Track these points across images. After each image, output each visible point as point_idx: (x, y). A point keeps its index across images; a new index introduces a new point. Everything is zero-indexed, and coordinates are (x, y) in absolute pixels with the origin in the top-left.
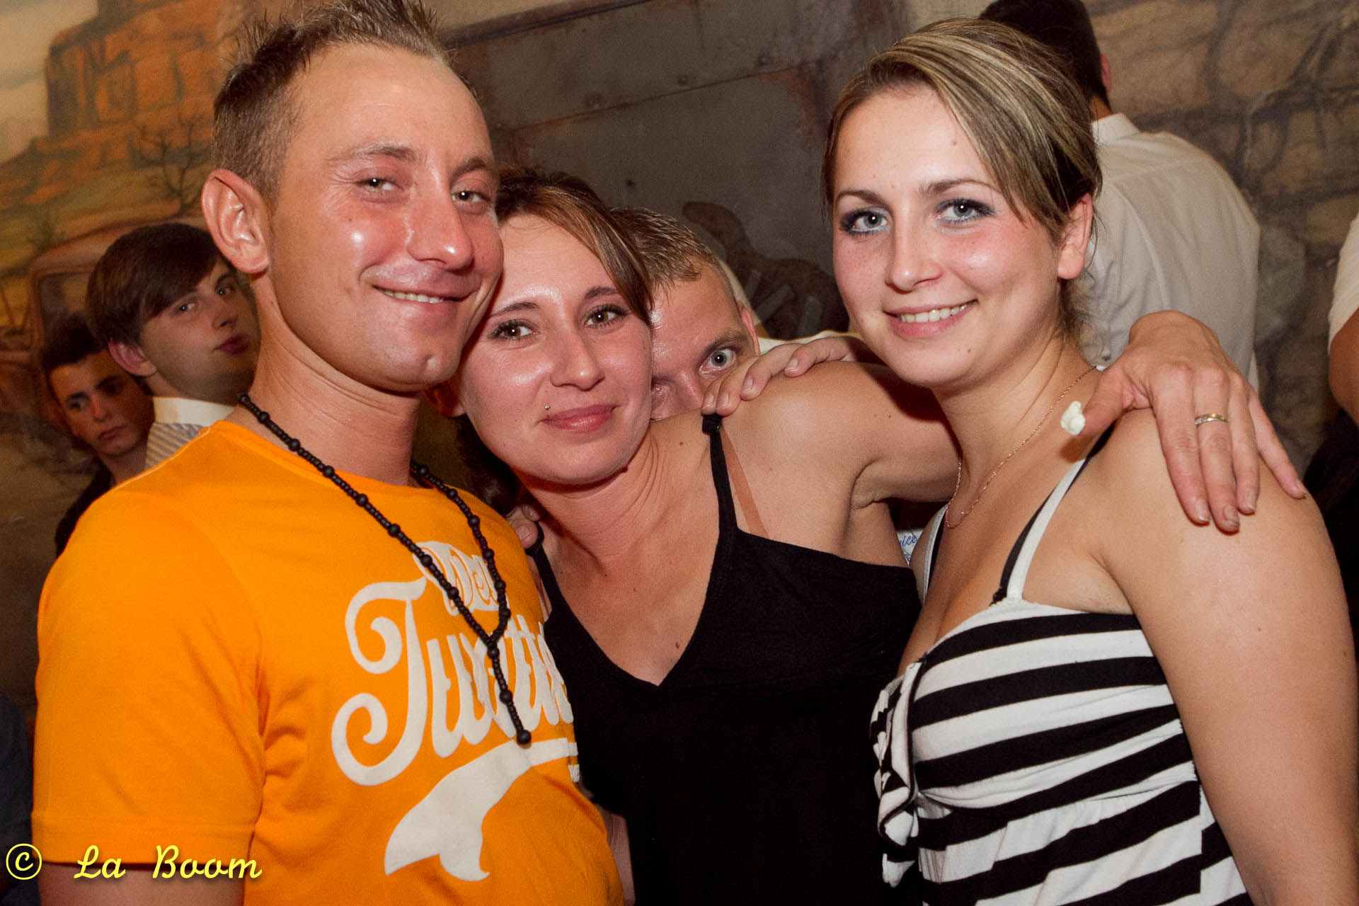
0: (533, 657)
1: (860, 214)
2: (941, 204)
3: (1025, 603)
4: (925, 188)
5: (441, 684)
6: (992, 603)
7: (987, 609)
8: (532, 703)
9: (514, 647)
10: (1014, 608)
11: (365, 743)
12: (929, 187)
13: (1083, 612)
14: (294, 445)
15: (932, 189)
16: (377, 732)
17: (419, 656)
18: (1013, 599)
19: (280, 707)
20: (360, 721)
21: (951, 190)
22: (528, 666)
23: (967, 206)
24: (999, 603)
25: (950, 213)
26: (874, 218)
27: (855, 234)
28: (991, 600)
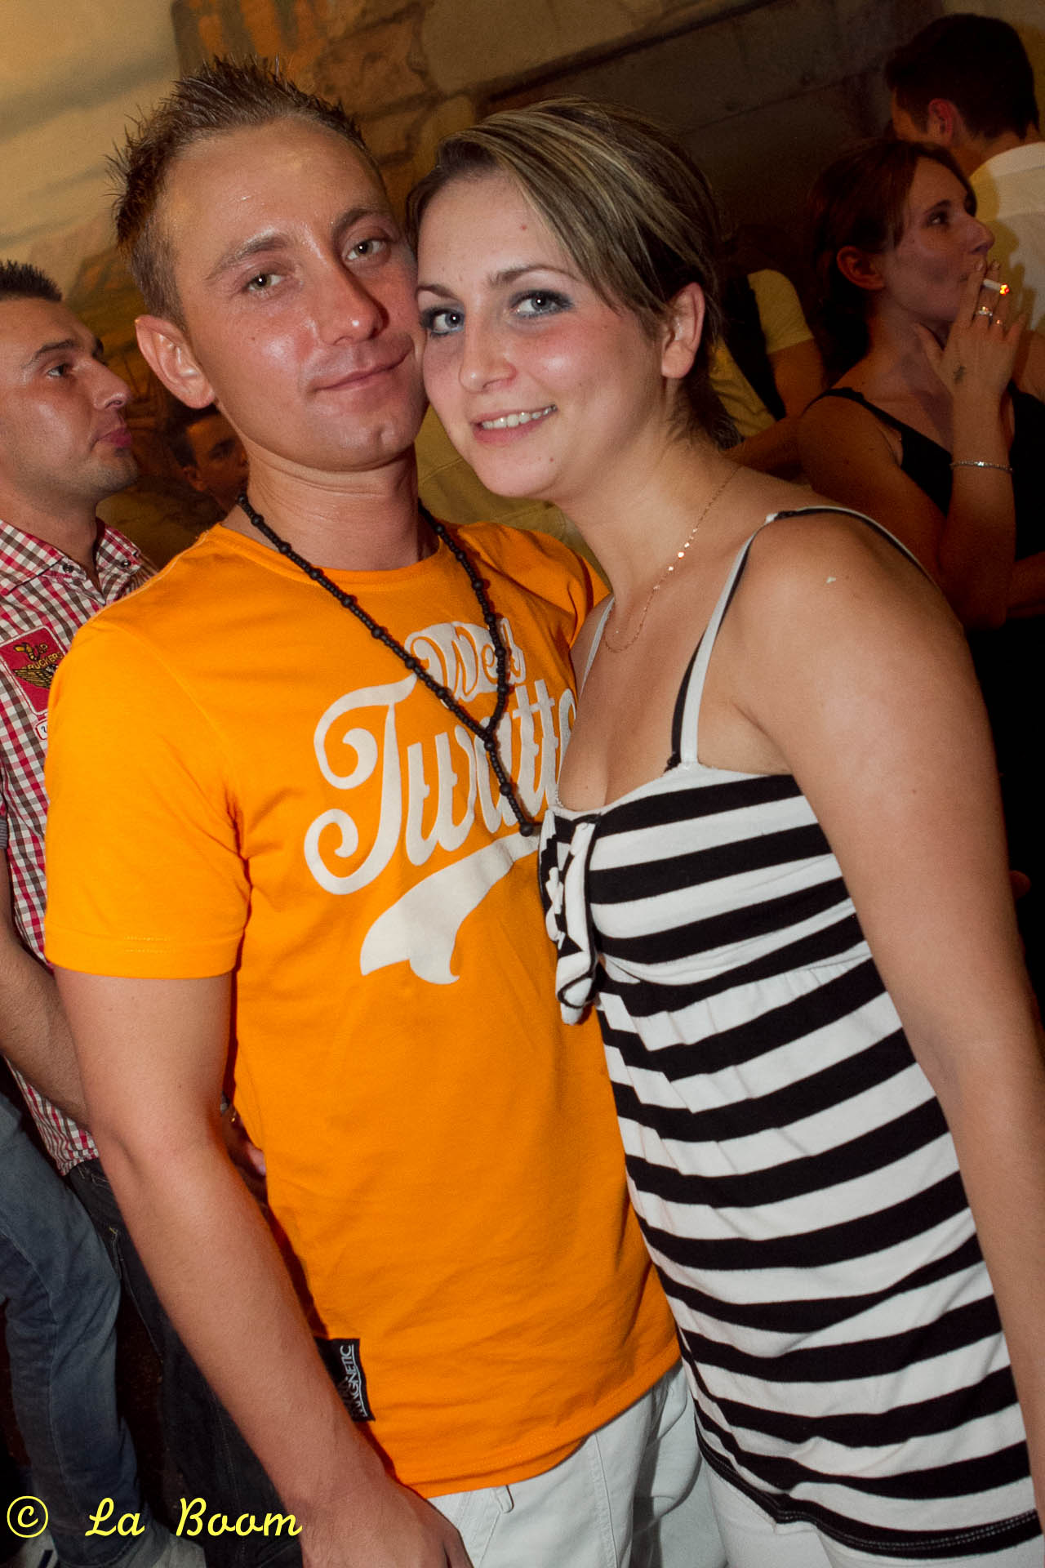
0: (544, 734)
1: (437, 312)
2: (516, 296)
3: (702, 768)
4: (494, 277)
5: (419, 789)
6: (668, 769)
7: (662, 776)
8: (536, 787)
9: (521, 727)
10: (689, 776)
11: (337, 857)
12: (498, 278)
13: (762, 776)
14: (285, 549)
15: (500, 278)
16: (348, 847)
17: (396, 764)
18: (688, 763)
19: (253, 826)
20: (332, 835)
21: (522, 279)
22: (536, 748)
23: (546, 299)
24: (674, 769)
25: (527, 306)
26: (454, 318)
27: (438, 335)
28: (666, 765)
